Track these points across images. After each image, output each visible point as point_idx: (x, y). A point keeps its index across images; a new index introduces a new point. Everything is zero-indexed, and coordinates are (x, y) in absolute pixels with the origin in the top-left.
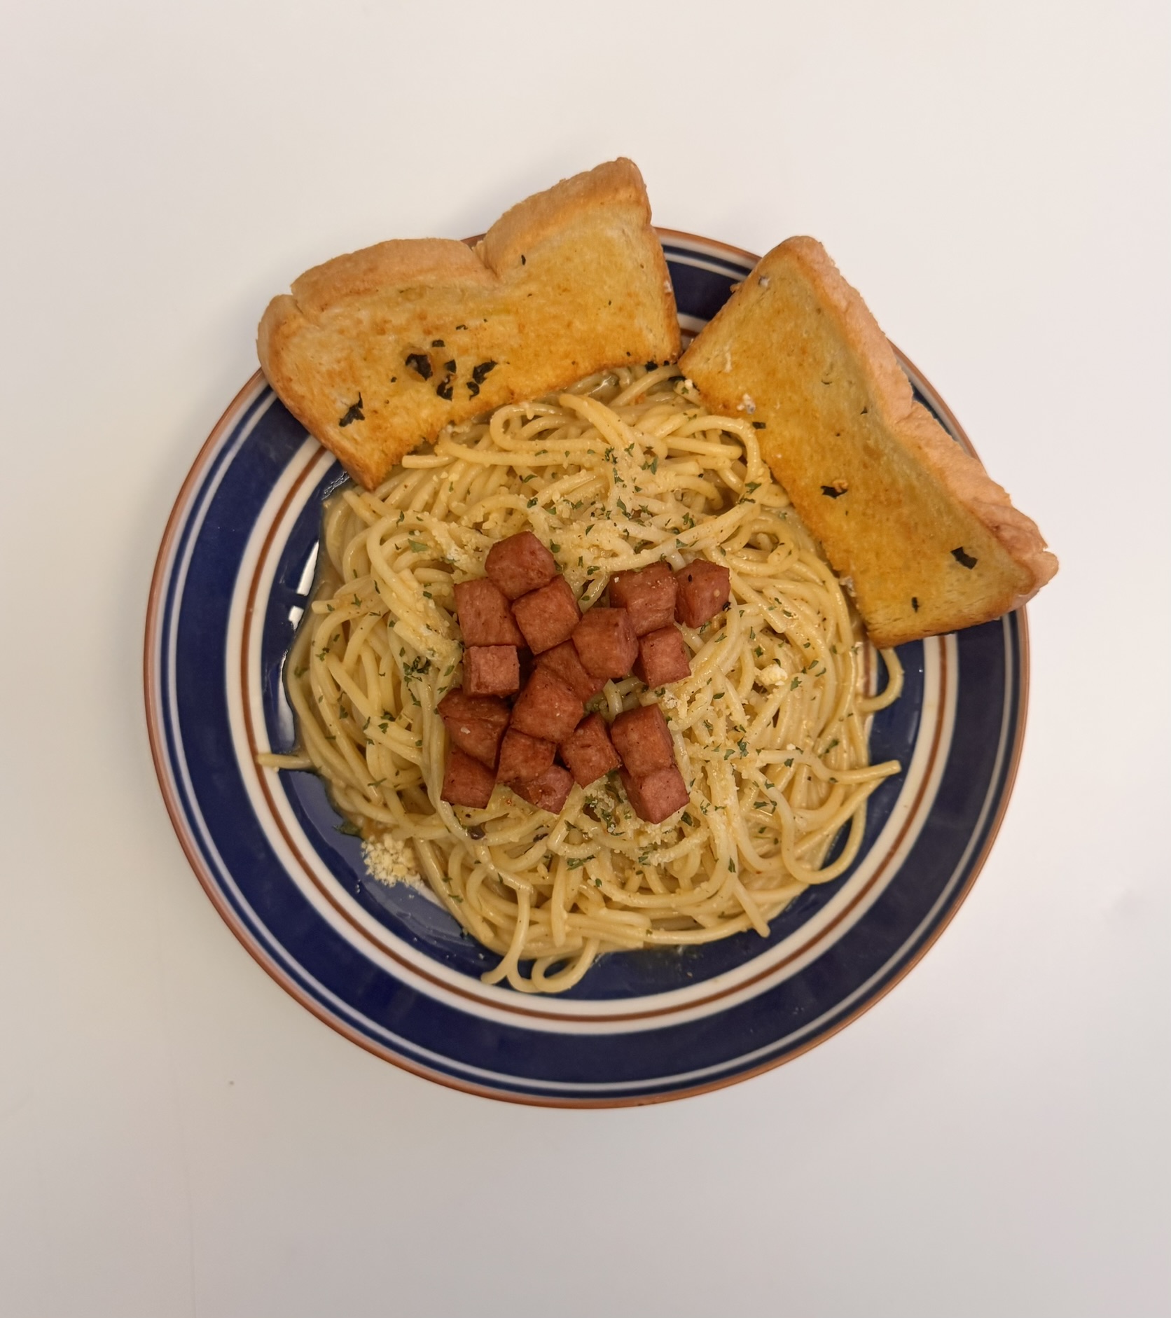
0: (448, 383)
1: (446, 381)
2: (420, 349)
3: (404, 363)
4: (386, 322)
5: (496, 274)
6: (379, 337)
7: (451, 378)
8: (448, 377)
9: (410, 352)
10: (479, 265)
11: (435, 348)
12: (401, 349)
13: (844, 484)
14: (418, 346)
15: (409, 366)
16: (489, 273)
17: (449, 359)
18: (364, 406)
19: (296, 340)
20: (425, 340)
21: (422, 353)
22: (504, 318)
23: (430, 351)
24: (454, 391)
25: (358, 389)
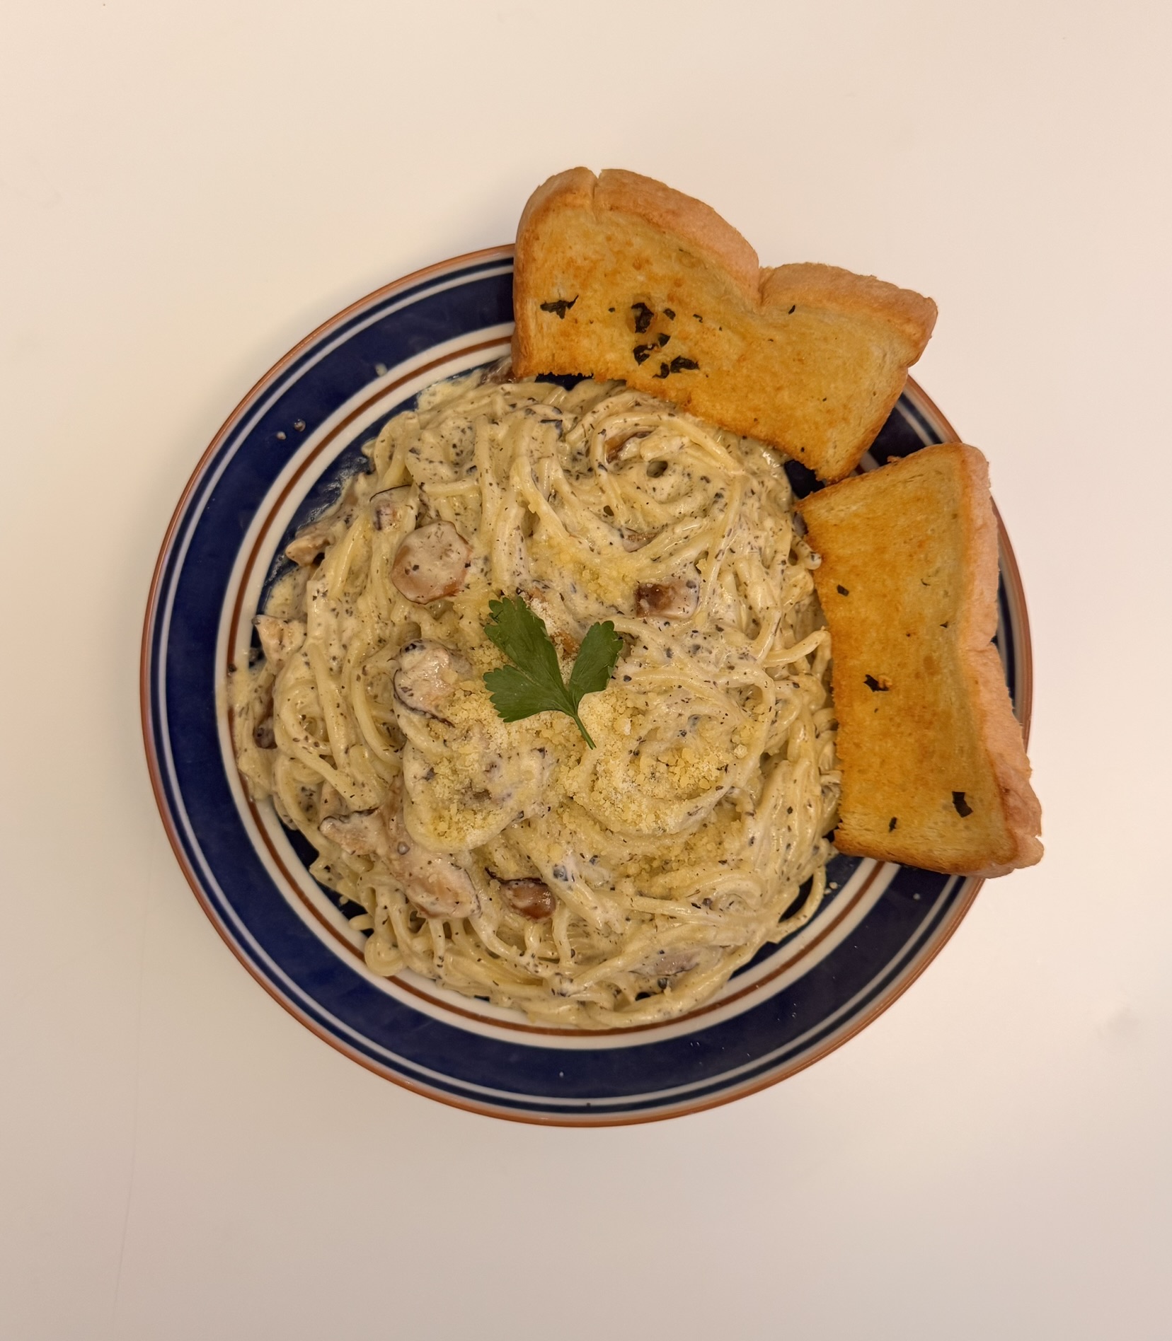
0: (650, 349)
1: (650, 347)
2: (654, 306)
3: (631, 305)
4: (648, 261)
5: (762, 302)
6: (632, 269)
7: (656, 348)
8: (654, 345)
9: (642, 300)
10: (755, 284)
11: (665, 314)
12: (639, 292)
13: (888, 681)
14: (653, 301)
15: (633, 310)
16: (757, 296)
17: (666, 333)
18: (572, 308)
19: (569, 213)
20: (664, 301)
21: (652, 310)
22: (736, 339)
23: (659, 314)
24: (647, 359)
25: (579, 292)
